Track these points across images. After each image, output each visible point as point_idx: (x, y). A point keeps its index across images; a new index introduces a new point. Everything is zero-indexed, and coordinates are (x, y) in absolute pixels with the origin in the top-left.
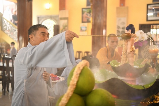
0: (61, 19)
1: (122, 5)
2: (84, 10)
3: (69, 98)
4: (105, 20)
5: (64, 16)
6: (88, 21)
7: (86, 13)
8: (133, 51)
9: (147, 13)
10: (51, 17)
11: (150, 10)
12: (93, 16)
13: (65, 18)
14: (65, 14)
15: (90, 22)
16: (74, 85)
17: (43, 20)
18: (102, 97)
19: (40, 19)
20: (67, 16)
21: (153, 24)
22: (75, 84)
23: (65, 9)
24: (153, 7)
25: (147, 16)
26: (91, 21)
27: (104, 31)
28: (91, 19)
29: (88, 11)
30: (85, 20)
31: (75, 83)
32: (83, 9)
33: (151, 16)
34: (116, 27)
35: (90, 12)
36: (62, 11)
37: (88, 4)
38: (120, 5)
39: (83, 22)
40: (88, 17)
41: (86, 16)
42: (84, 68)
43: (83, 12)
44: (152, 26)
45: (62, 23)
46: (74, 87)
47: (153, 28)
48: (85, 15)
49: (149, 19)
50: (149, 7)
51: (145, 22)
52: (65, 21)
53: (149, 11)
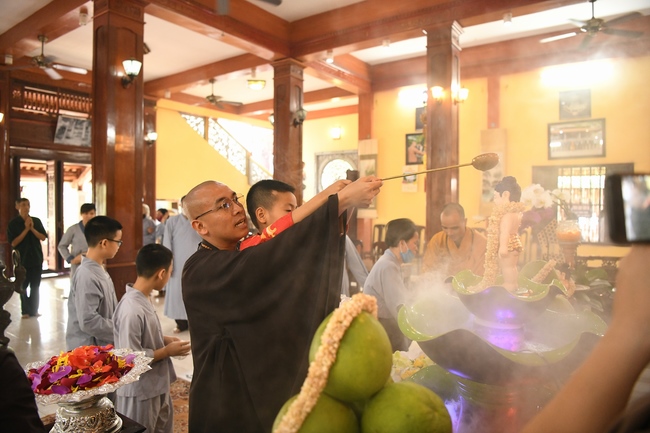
0: (363, 157)
1: (493, 125)
2: (410, 138)
3: (303, 417)
4: (454, 158)
5: (368, 153)
6: (419, 162)
7: (414, 144)
8: (514, 249)
9: (549, 142)
10: (343, 155)
11: (555, 135)
12: (428, 148)
13: (370, 157)
14: (370, 147)
15: (422, 163)
16: (319, 377)
17: (326, 160)
18: (408, 416)
19: (320, 158)
20: (374, 151)
21: (563, 167)
22: (325, 375)
23: (370, 138)
24: (561, 129)
25: (549, 147)
26: (425, 162)
27: (454, 182)
28: (424, 158)
29: (420, 140)
30: (413, 159)
31: (325, 369)
32: (407, 135)
33: (558, 149)
34: (481, 183)
35: (422, 143)
36: (364, 142)
37: (418, 127)
38: (489, 127)
39: (408, 163)
40: (420, 151)
41: (416, 150)
42: (354, 320)
43: (408, 143)
44: (560, 170)
45: (365, 166)
46: (322, 382)
47: (562, 175)
48: (412, 148)
49: (553, 155)
50: (552, 130)
51: (544, 162)
52: (372, 162)
53: (552, 138)
